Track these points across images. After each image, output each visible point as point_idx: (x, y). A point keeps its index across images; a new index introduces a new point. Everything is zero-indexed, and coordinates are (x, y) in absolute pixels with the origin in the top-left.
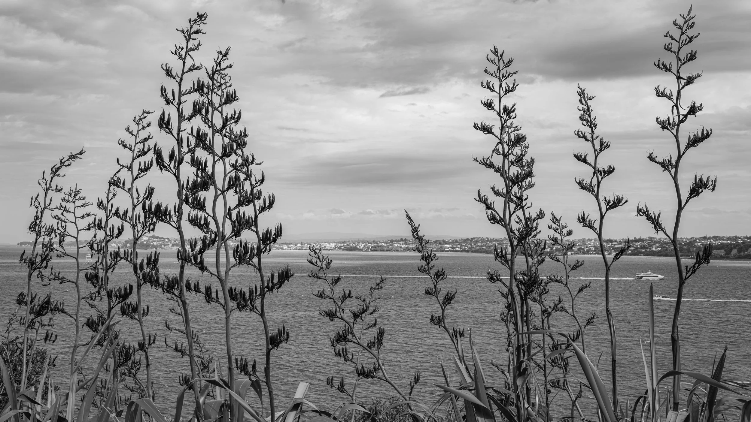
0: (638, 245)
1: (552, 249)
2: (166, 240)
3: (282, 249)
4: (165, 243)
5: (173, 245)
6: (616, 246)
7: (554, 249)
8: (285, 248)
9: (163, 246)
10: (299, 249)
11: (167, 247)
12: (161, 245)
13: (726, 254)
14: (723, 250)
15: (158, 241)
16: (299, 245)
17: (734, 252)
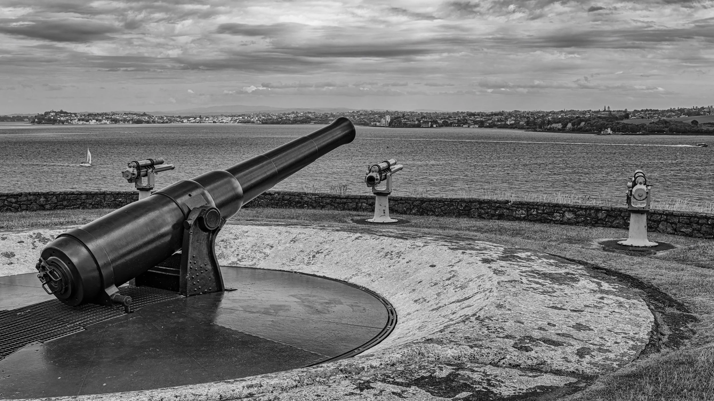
0: (496, 118)
1: (419, 121)
2: (73, 115)
3: (182, 122)
4: (72, 118)
5: (79, 120)
6: (477, 119)
7: (422, 121)
8: (184, 121)
9: (70, 121)
10: (198, 122)
11: (74, 122)
12: (67, 120)
13: (562, 127)
14: (560, 124)
15: (65, 116)
16: (198, 119)
17: (570, 125)
